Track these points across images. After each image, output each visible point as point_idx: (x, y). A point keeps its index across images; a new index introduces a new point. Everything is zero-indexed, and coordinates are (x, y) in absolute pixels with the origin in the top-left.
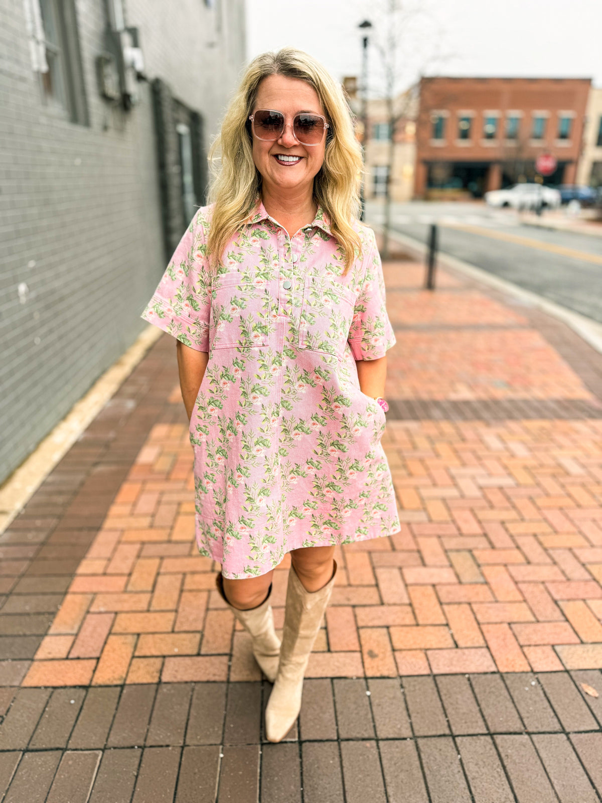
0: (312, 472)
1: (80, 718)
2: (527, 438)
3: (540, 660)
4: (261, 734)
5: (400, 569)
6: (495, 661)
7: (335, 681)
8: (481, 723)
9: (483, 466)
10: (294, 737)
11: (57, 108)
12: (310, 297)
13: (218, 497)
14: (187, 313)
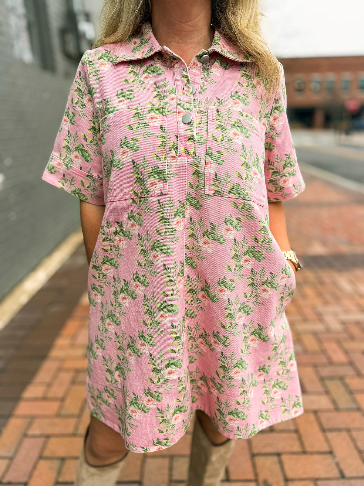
12: (216, 131)
14: (78, 166)
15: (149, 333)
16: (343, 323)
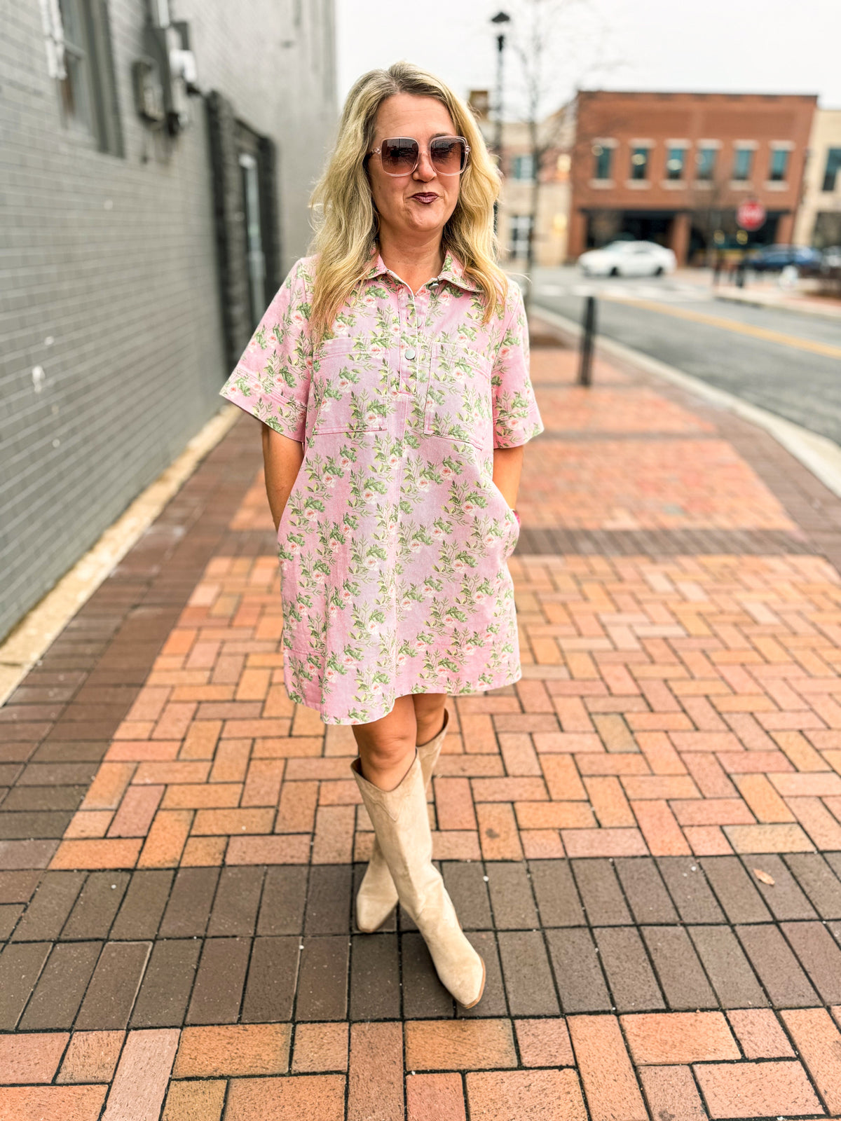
0: (430, 595)
1: (124, 905)
2: (705, 577)
3: (704, 842)
4: (350, 923)
5: (531, 734)
6: (647, 844)
7: (444, 865)
8: (626, 912)
9: (644, 611)
10: (392, 927)
11: (80, 133)
12: (439, 369)
13: (314, 626)
14: (280, 391)
15: (354, 580)
16: (639, 639)
